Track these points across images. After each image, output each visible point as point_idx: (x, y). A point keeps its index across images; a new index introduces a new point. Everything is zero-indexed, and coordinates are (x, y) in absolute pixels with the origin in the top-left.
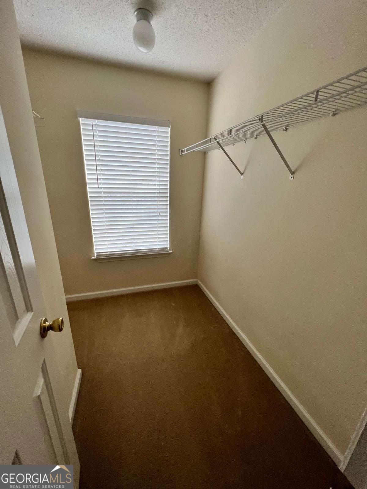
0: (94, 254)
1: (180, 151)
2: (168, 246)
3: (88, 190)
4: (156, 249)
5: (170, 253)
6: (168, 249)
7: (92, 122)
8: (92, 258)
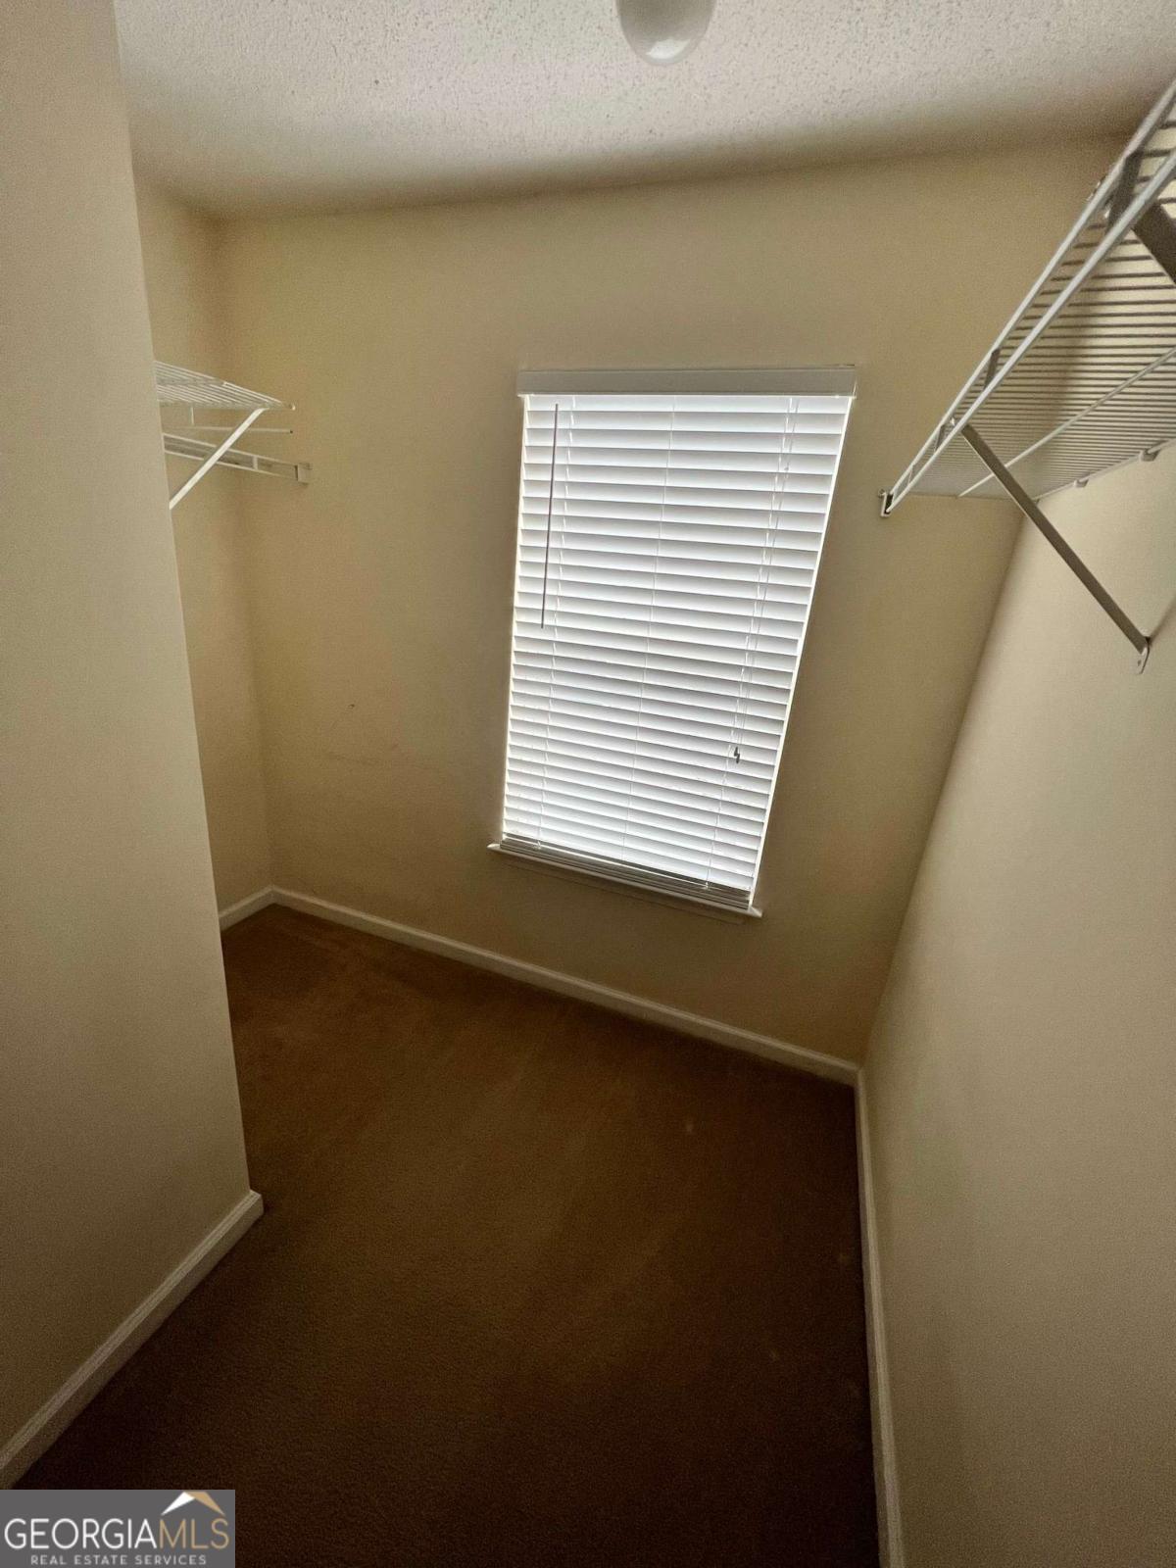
0: (500, 833)
1: (882, 497)
2: (751, 887)
3: (516, 631)
4: (703, 882)
5: (750, 918)
6: (751, 899)
7: (557, 405)
8: (490, 846)
